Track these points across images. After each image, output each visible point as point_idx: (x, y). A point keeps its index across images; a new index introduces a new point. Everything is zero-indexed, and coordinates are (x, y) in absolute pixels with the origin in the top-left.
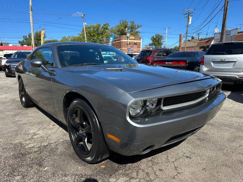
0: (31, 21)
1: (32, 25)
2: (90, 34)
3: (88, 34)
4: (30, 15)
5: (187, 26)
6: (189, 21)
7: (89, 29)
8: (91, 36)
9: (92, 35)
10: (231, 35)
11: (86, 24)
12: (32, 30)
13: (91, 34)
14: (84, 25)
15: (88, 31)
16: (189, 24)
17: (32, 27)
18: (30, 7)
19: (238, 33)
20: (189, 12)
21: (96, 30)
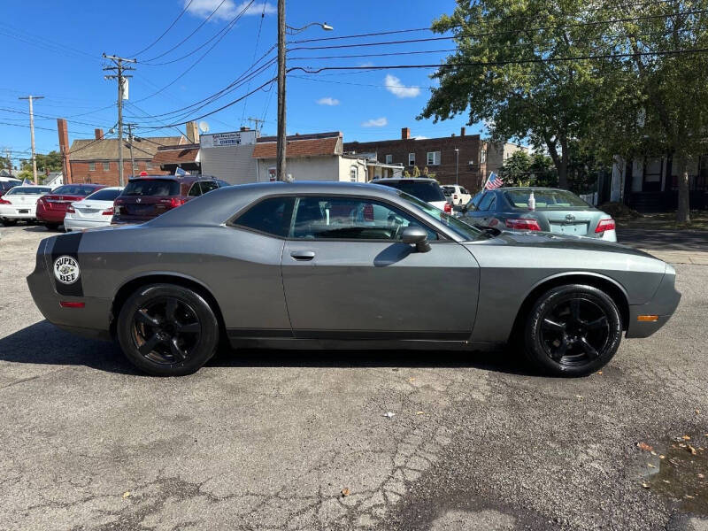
5: (120, 104)
6: (123, 90)
10: (243, 143)
16: (124, 98)
19: (259, 140)
20: (121, 64)
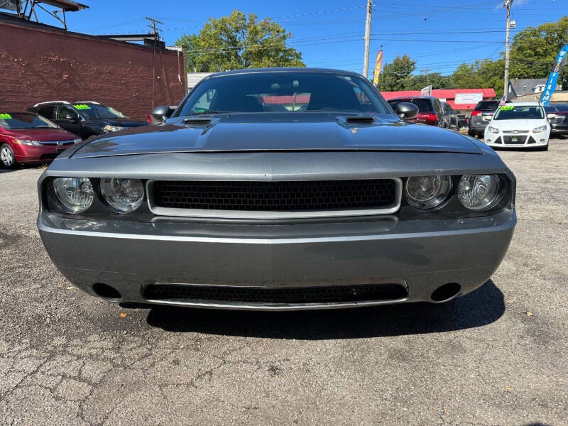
0: (366, 36)
1: (367, 44)
2: (534, 50)
3: (529, 51)
4: (367, 22)
7: (534, 35)
8: (537, 54)
9: (542, 52)
11: (514, 22)
12: (365, 55)
13: (538, 50)
14: (508, 26)
15: (531, 42)
17: (366, 49)
18: (368, 4)
21: (556, 36)
